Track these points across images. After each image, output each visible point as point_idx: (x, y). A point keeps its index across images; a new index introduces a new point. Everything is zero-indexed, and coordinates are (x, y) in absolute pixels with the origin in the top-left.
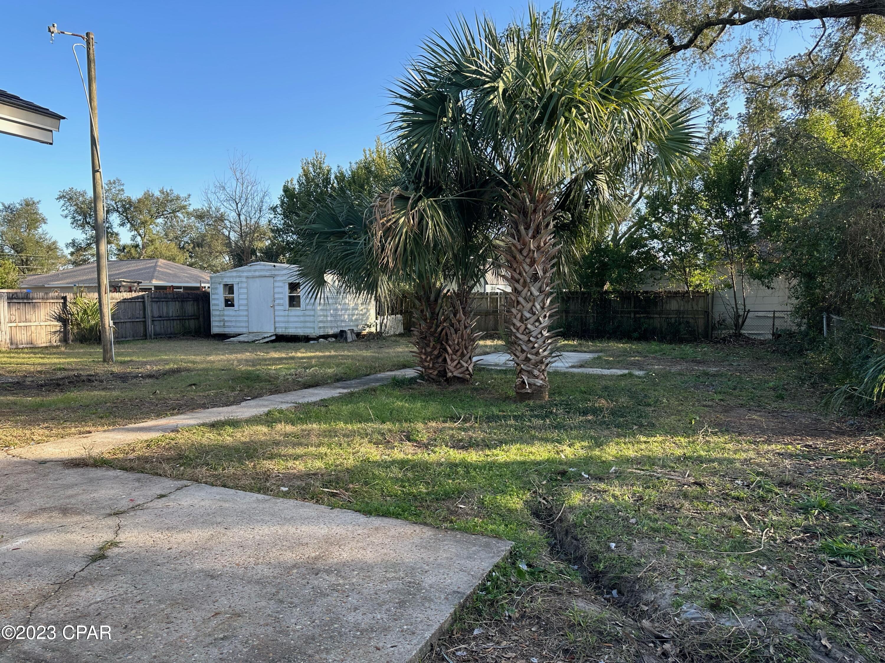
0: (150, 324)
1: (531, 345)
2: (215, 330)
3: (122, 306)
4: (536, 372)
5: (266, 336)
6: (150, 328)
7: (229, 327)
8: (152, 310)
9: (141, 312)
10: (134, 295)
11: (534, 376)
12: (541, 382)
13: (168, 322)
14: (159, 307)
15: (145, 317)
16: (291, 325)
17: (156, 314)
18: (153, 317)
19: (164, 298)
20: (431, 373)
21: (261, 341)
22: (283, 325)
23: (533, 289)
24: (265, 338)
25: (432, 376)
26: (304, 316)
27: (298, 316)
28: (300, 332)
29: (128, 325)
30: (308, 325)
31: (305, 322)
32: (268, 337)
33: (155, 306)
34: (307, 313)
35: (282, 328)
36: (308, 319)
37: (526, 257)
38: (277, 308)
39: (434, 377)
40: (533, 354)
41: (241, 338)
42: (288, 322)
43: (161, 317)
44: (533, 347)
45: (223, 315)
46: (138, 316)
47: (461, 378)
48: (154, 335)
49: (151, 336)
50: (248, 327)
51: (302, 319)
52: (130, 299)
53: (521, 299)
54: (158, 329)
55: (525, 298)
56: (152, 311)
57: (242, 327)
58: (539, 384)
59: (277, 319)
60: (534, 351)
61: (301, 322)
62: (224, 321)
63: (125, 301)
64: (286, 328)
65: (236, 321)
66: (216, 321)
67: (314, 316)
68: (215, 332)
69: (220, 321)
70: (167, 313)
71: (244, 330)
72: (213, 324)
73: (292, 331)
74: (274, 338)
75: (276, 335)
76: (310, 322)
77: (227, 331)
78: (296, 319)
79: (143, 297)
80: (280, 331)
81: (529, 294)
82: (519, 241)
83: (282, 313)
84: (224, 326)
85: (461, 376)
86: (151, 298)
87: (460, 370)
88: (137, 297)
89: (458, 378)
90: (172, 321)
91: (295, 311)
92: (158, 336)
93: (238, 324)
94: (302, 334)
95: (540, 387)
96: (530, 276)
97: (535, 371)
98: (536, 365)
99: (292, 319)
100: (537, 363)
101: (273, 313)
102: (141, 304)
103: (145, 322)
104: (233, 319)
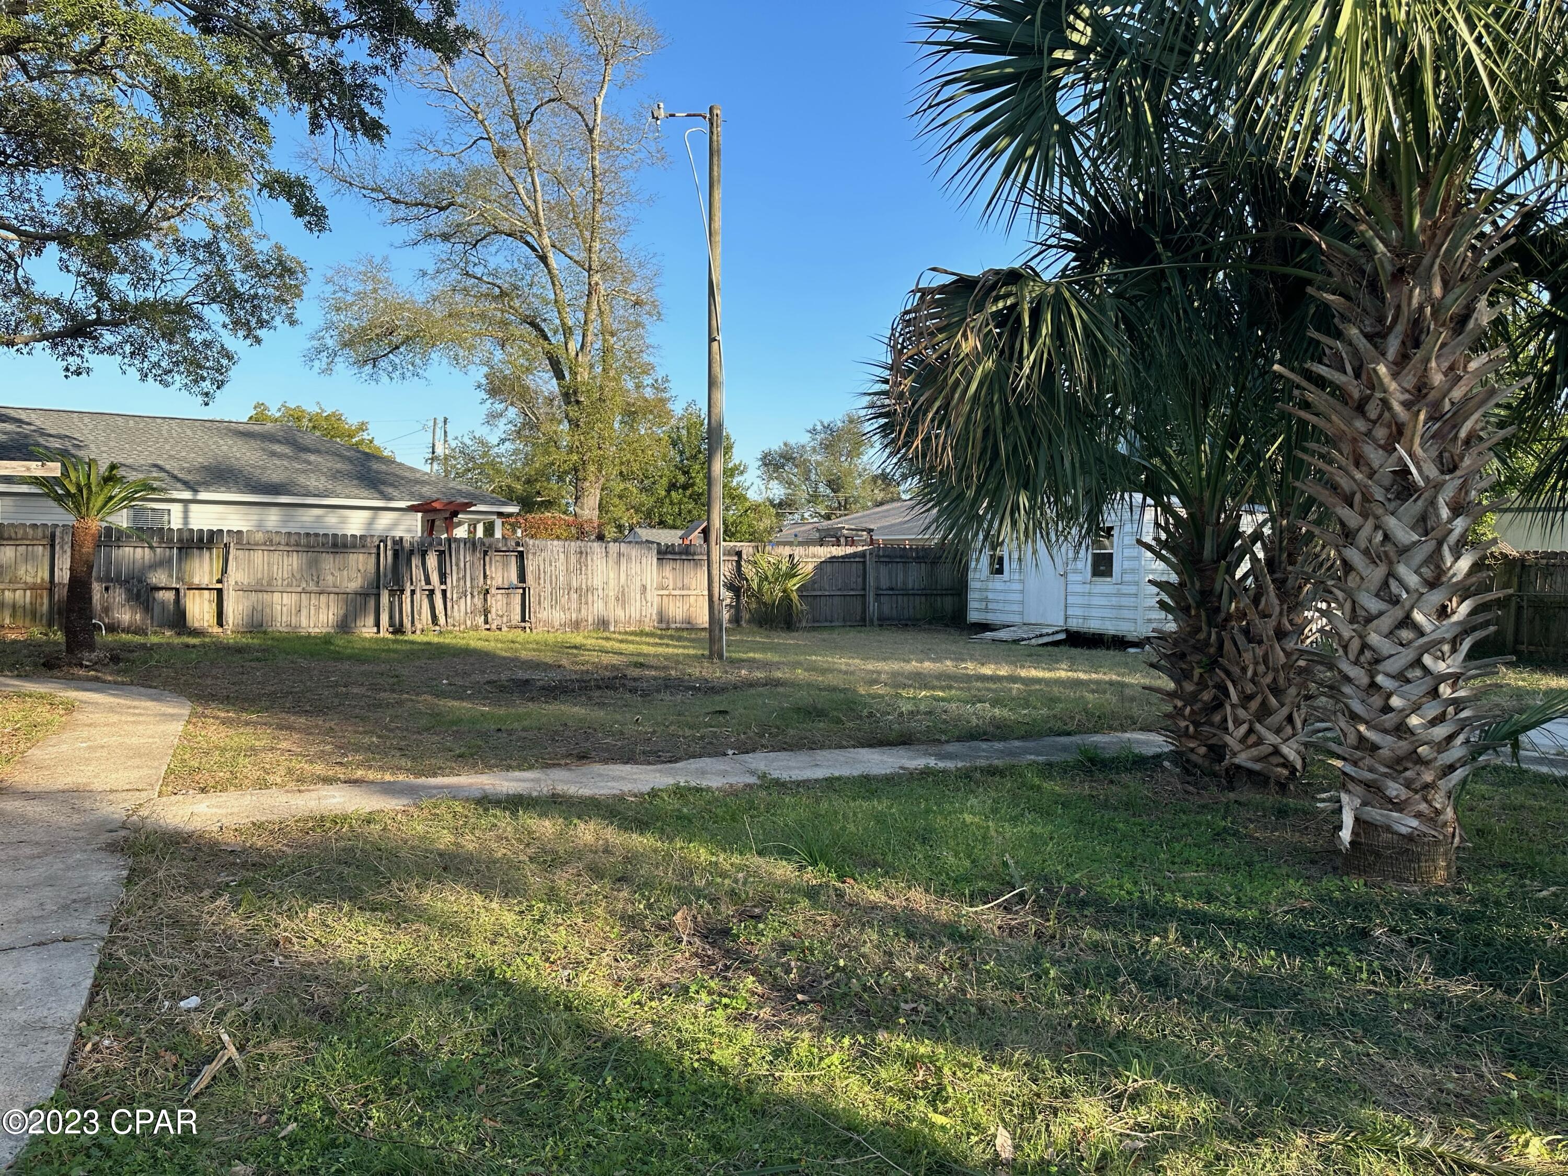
0: (872, 600)
1: (1377, 701)
2: (974, 616)
3: (829, 567)
4: (1394, 789)
5: (1044, 631)
6: (873, 606)
7: (994, 611)
8: (879, 577)
9: (860, 580)
10: (850, 550)
11: (1390, 801)
12: (1415, 823)
13: (905, 598)
14: (890, 573)
15: (864, 589)
16: (1094, 613)
17: (885, 583)
18: (878, 588)
19: (901, 557)
20: (1192, 750)
21: (1033, 642)
22: (1079, 612)
23: (1392, 522)
24: (1041, 636)
25: (1194, 757)
26: (1119, 594)
27: (1107, 595)
28: (1110, 628)
29: (836, 601)
30: (1126, 614)
31: (1120, 607)
32: (1048, 635)
33: (883, 570)
34: (1125, 589)
35: (1077, 617)
36: (1125, 601)
37: (1374, 422)
38: (1071, 577)
39: (1200, 761)
40: (1385, 731)
41: (1002, 634)
42: (1089, 606)
43: (892, 589)
44: (1387, 709)
45: (986, 590)
46: (854, 586)
47: (1258, 773)
48: (879, 619)
49: (872, 621)
50: (1021, 613)
51: (1114, 601)
52: (842, 557)
53: (1354, 556)
54: (886, 609)
55: (1366, 552)
56: (877, 579)
57: (1013, 612)
58: (1404, 830)
59: (1071, 600)
60: (1389, 720)
61: (1113, 607)
62: (986, 600)
63: (833, 560)
64: (1085, 618)
65: (1005, 601)
66: (975, 600)
67: (1136, 595)
68: (973, 621)
69: (981, 600)
70: (904, 583)
71: (1016, 619)
72: (972, 605)
73: (1094, 625)
74: (1062, 636)
75: (1067, 631)
76: (1128, 608)
77: (990, 618)
78: (1103, 601)
79: (863, 554)
80: (1075, 624)
81: (1379, 537)
82: (1357, 376)
83: (1079, 588)
84: (986, 610)
85: (1257, 767)
86: (878, 556)
87: (1254, 752)
88: (855, 555)
89: (1250, 772)
90: (911, 598)
91: (1104, 585)
92: (886, 622)
93: (1008, 608)
94: (1112, 632)
95: (1410, 838)
96: (1387, 482)
97: (1391, 784)
98: (1398, 765)
99: (1096, 601)
100: (1399, 760)
101: (1063, 588)
102: (861, 566)
103: (864, 596)
104: (1001, 597)
